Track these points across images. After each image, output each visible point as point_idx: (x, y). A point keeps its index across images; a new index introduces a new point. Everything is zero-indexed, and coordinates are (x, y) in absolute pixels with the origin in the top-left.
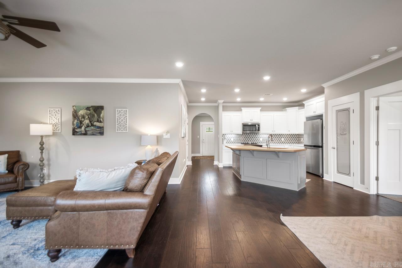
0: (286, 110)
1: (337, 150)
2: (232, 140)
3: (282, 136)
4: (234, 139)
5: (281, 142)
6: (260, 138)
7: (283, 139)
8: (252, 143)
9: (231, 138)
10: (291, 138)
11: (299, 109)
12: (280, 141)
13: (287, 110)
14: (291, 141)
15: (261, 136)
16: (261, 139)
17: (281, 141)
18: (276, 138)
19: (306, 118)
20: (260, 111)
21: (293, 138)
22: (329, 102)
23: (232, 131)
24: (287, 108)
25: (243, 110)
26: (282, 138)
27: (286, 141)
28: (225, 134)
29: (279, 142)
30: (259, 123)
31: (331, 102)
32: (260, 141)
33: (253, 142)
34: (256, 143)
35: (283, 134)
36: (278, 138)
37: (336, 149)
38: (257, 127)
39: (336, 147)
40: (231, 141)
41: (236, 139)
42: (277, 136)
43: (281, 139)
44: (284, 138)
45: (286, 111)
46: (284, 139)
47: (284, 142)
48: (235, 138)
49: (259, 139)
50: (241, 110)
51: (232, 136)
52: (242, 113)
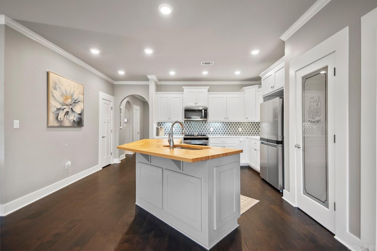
0: (243, 91)
1: (304, 150)
3: (240, 125)
6: (210, 127)
7: (240, 129)
10: (252, 127)
13: (245, 90)
14: (252, 131)
17: (239, 131)
19: (264, 97)
20: (208, 91)
21: (254, 127)
26: (239, 127)
29: (235, 133)
30: (207, 108)
33: (201, 133)
34: (205, 134)
36: (233, 127)
37: (301, 149)
38: (203, 113)
39: (301, 146)
42: (232, 125)
43: (237, 129)
44: (241, 127)
46: (242, 129)
47: (243, 133)
49: (209, 129)
50: (183, 91)
52: (183, 94)
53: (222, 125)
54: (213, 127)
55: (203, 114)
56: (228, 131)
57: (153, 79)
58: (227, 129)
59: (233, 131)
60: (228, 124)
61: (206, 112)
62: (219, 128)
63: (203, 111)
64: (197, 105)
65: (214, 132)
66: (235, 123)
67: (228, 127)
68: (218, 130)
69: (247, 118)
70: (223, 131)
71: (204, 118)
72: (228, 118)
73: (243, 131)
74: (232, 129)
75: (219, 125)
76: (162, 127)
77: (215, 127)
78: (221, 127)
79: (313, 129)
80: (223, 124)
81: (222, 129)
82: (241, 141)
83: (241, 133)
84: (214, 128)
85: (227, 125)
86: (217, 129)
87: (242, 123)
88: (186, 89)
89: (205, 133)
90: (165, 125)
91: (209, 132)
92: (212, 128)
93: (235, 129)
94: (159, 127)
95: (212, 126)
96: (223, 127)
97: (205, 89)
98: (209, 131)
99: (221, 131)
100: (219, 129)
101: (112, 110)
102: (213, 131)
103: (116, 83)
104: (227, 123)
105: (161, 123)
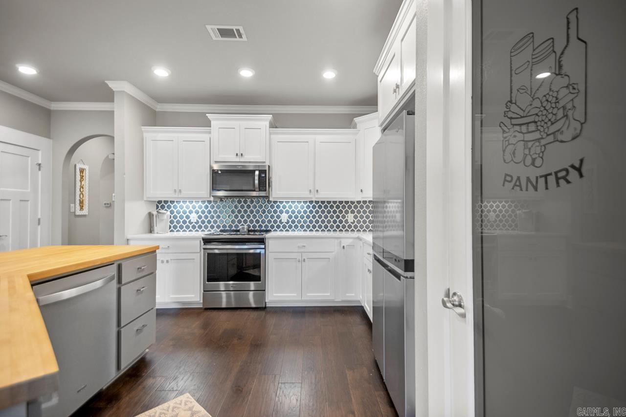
2: (194, 217)
3: (350, 207)
4: (200, 217)
5: (344, 227)
6: (281, 212)
7: (350, 218)
8: (251, 228)
9: (191, 212)
12: (341, 222)
15: (284, 207)
16: (284, 217)
17: (347, 221)
18: (329, 212)
20: (271, 127)
23: (180, 191)
25: (212, 123)
26: (347, 212)
27: (359, 222)
28: (172, 202)
29: (338, 227)
30: (268, 166)
32: (281, 222)
34: (269, 228)
35: (353, 203)
36: (335, 212)
38: (257, 178)
40: (190, 222)
41: (206, 217)
42: (332, 207)
43: (344, 217)
44: (353, 212)
46: (356, 217)
47: (356, 227)
48: (203, 212)
49: (278, 217)
50: (208, 124)
51: (194, 207)
52: (210, 133)
53: (308, 207)
54: (287, 212)
55: (257, 182)
56: (323, 222)
57: (124, 91)
58: (320, 217)
59: (335, 222)
60: (323, 206)
61: (263, 175)
62: (302, 213)
63: (257, 173)
64: (242, 160)
65: (290, 223)
66: (338, 203)
67: (323, 212)
68: (299, 218)
69: (362, 191)
70: (311, 222)
71: (260, 190)
72: (317, 191)
73: (356, 221)
74: (332, 217)
75: (302, 207)
76: (160, 213)
77: (293, 212)
78: (305, 212)
79: (516, 216)
80: (311, 206)
81: (308, 217)
82: (344, 247)
83: (353, 225)
84: (290, 213)
85: (320, 207)
86: (296, 217)
87: (354, 202)
88: (217, 122)
89: (269, 225)
90: (175, 207)
91: (278, 223)
92: (284, 214)
93: (338, 217)
94: (155, 213)
95: (284, 210)
96: (311, 212)
97: (263, 122)
98: (278, 220)
99: (305, 222)
100: (302, 217)
101: (40, 170)
102: (288, 222)
103: (55, 106)
104: (320, 203)
105: (166, 202)
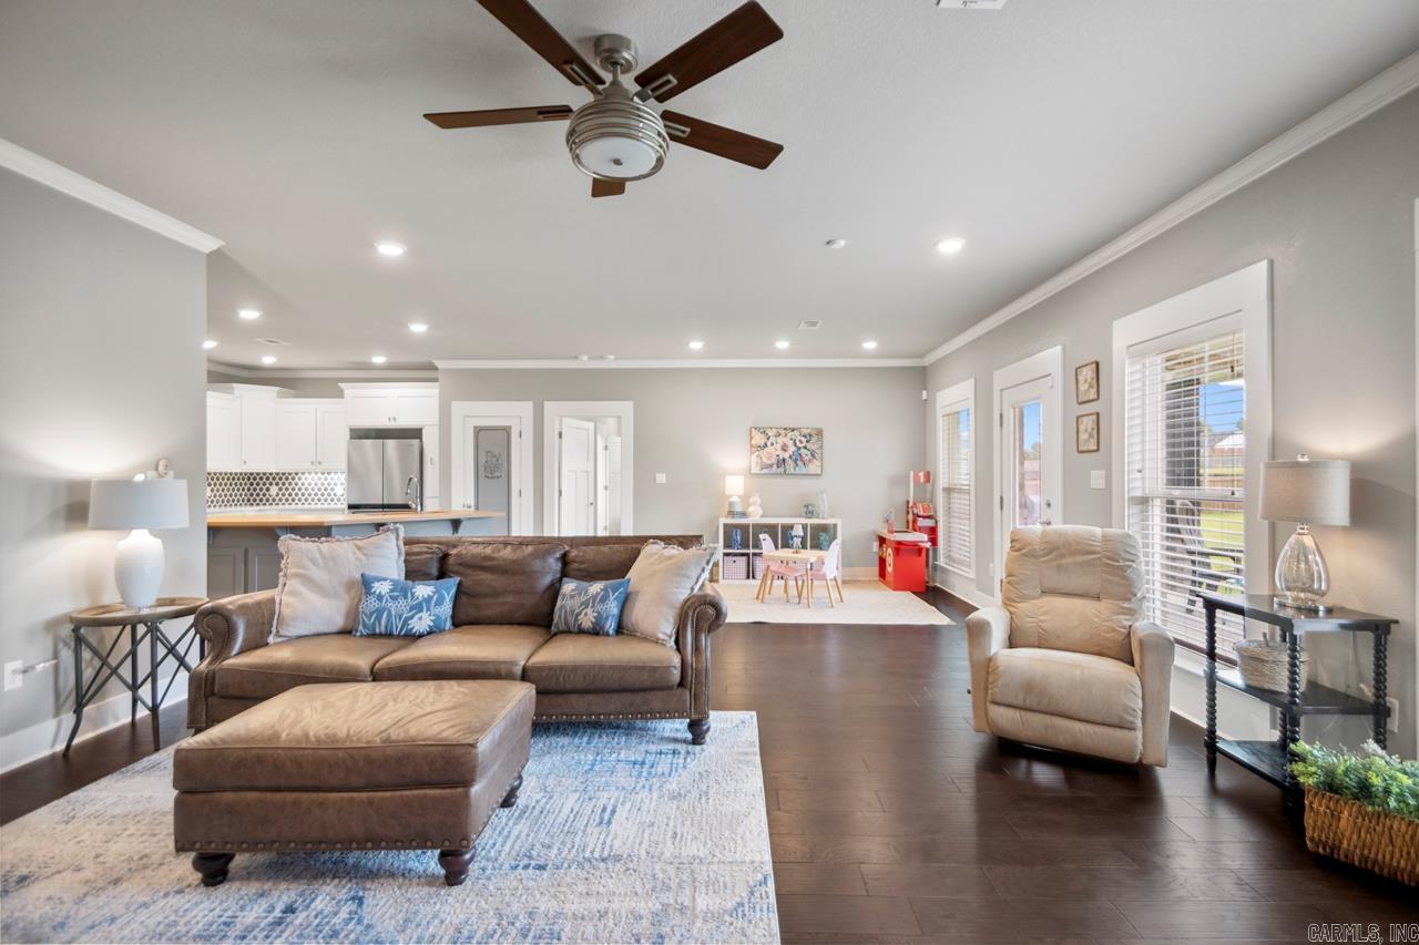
11: (280, 396)
19: (351, 430)
22: (456, 405)
24: (235, 385)
31: (460, 408)
45: (232, 394)
